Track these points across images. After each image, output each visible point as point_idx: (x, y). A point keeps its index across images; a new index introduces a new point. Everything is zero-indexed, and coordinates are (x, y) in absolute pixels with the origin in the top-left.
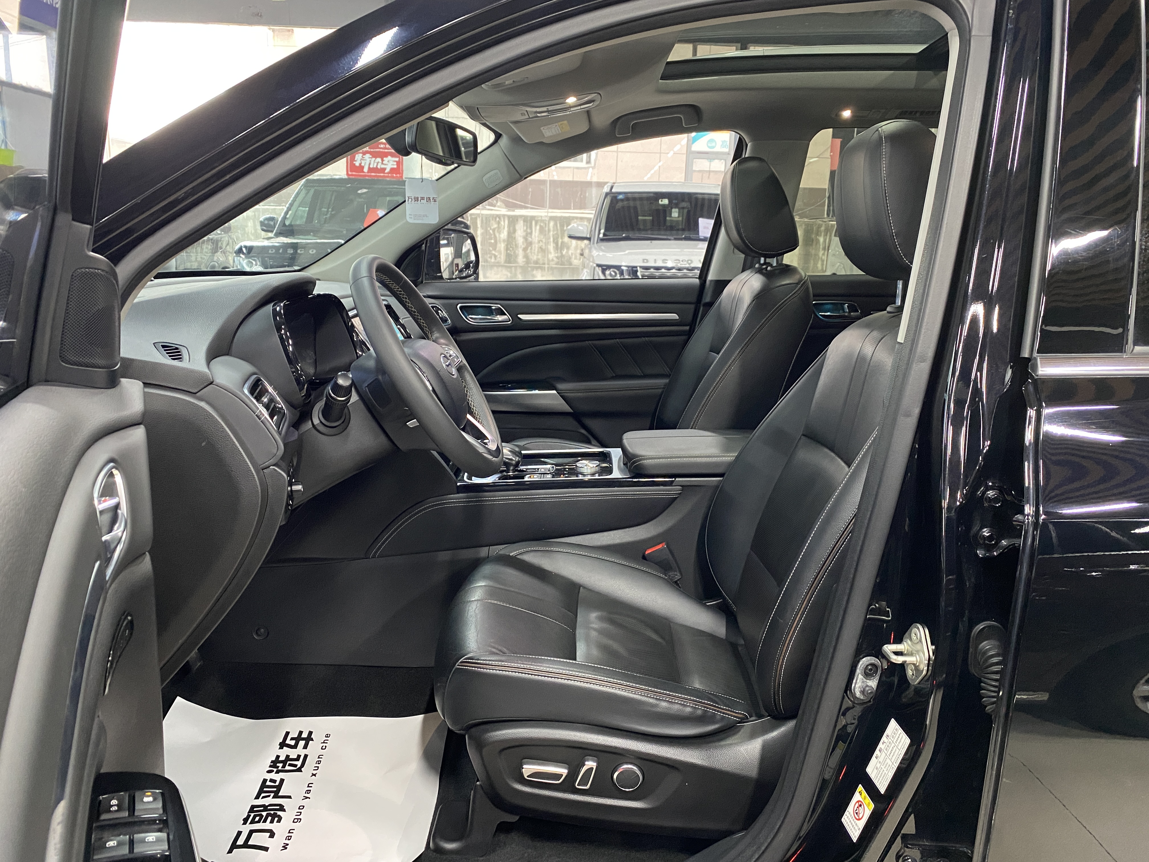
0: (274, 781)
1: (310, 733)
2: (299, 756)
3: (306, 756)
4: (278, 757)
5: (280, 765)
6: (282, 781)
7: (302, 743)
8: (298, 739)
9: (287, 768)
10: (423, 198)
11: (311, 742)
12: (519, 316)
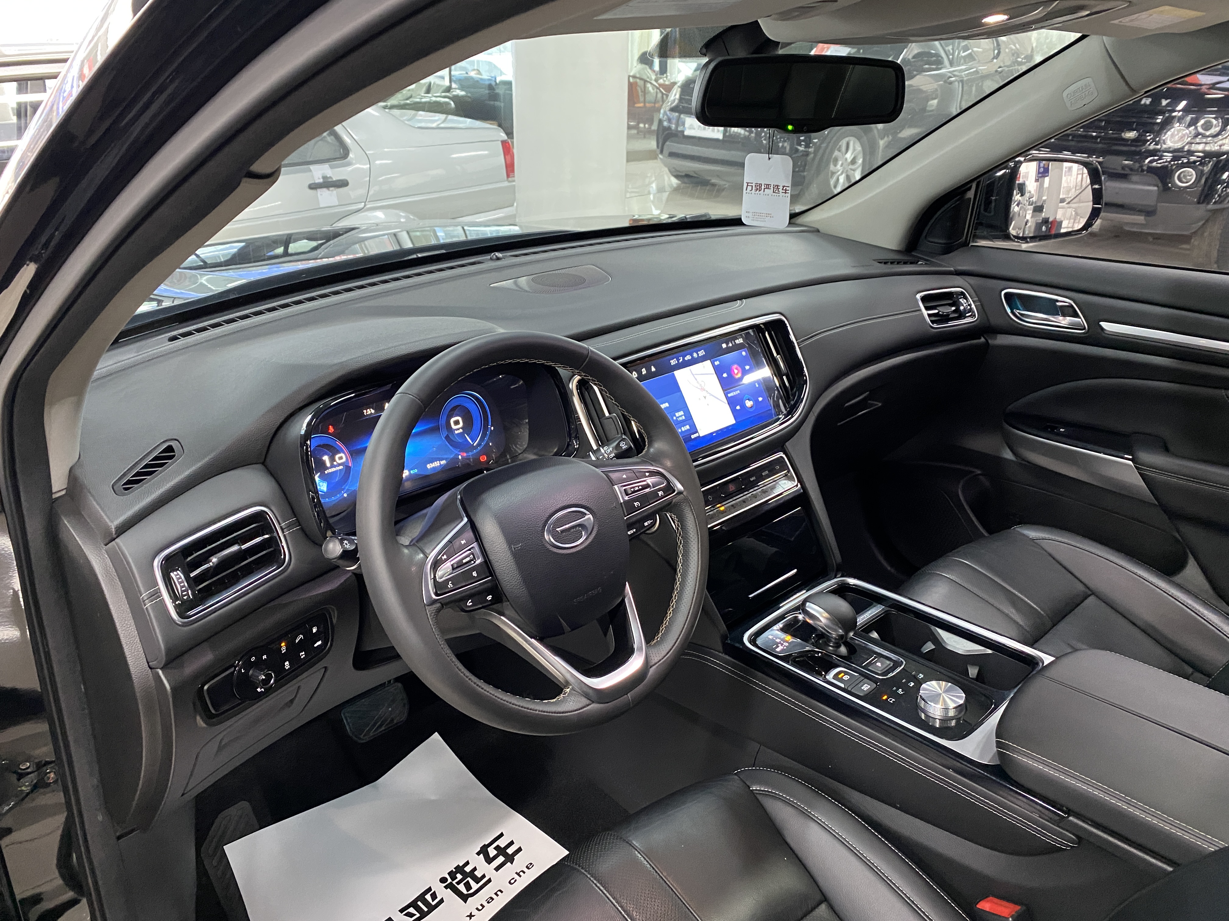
0: (434, 896)
1: (519, 850)
2: (484, 876)
3: (489, 881)
4: (467, 863)
5: (459, 876)
6: (442, 901)
7: (501, 859)
8: (501, 851)
9: (462, 887)
10: (768, 186)
11: (509, 863)
12: (1102, 323)
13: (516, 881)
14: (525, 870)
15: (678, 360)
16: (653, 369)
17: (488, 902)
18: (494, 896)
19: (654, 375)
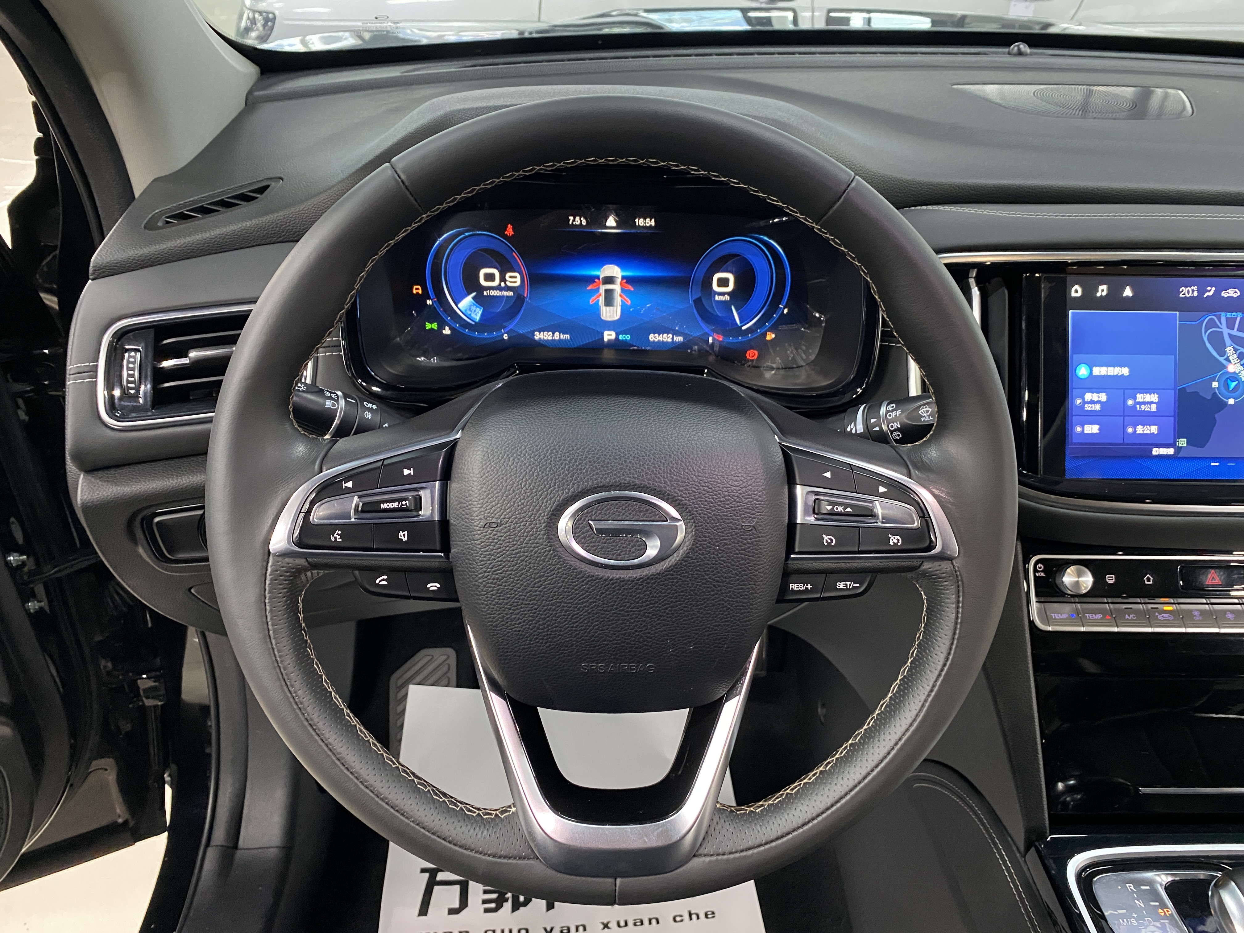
13: (682, 921)
14: (702, 916)
15: (1202, 291)
16: (1128, 292)
17: (635, 924)
18: (646, 922)
19: (1127, 305)
